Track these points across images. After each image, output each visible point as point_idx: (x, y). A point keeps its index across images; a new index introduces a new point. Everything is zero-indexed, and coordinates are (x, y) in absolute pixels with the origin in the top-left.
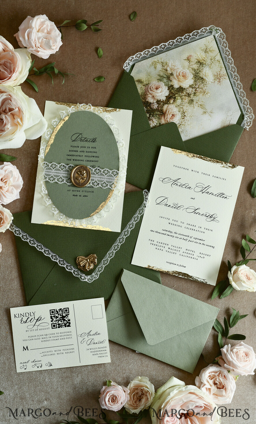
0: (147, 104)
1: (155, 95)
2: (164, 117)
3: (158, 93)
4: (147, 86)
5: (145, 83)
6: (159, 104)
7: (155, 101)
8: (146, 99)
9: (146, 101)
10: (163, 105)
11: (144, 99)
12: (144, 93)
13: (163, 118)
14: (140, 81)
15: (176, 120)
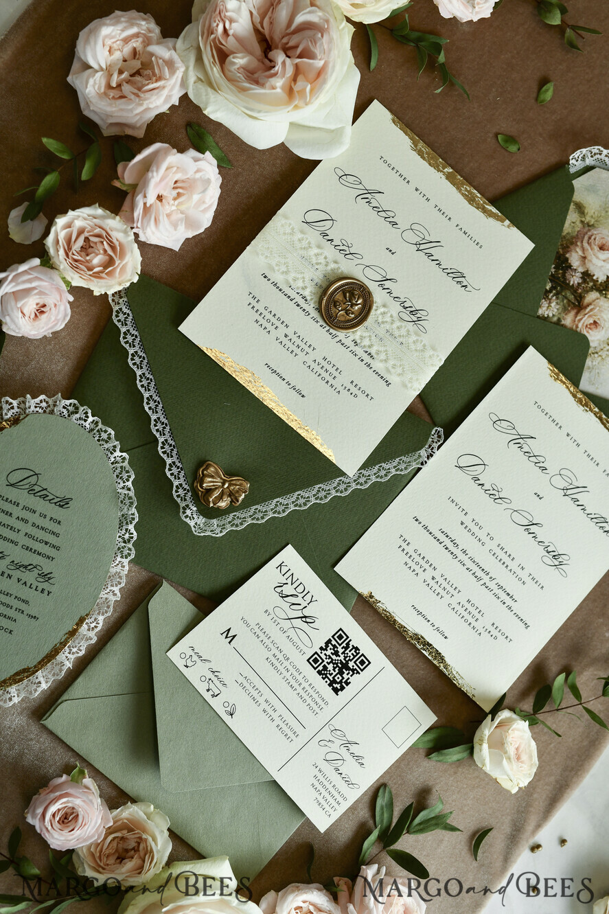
0: (563, 262)
1: (589, 258)
2: (577, 314)
3: (597, 258)
4: (587, 229)
5: (587, 219)
6: (584, 281)
7: (581, 270)
8: (568, 252)
9: (564, 255)
10: (592, 289)
11: (563, 249)
12: (573, 237)
13: (573, 313)
14: (580, 208)
15: (595, 338)
